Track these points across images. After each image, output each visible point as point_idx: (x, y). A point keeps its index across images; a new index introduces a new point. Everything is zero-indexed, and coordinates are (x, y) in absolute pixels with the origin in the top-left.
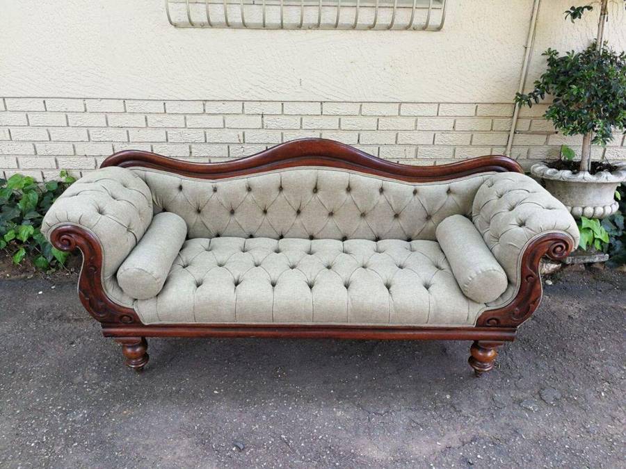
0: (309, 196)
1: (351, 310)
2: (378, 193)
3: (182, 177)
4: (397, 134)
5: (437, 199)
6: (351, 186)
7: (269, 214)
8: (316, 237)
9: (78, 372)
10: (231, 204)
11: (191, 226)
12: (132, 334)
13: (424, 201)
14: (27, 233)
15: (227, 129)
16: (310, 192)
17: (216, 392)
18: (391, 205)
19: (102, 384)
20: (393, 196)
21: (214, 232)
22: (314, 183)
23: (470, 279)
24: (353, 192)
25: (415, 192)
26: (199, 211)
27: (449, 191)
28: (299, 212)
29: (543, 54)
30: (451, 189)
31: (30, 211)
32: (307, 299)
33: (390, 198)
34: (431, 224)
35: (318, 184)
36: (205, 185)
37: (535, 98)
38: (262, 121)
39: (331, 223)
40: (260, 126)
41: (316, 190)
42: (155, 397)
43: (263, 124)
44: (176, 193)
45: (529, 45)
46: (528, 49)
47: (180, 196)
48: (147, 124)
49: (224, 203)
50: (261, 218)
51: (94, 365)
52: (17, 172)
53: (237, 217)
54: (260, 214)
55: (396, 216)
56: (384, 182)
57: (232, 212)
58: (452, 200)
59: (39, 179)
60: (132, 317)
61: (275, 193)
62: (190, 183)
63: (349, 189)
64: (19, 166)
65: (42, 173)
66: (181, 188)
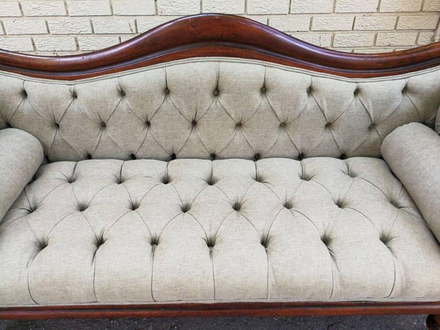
0: (208, 101)
1: (273, 285)
2: (306, 94)
3: (25, 77)
4: (312, 18)
5: (387, 102)
6: (267, 85)
7: (153, 127)
8: (220, 155)
11: (49, 145)
13: (369, 104)
15: (116, 17)
16: (208, 96)
18: (323, 111)
20: (327, 99)
22: (214, 82)
24: (270, 95)
25: (357, 92)
26: (57, 126)
27: (405, 90)
28: (194, 123)
30: (409, 85)
32: (204, 272)
33: (322, 102)
34: (374, 136)
35: (220, 84)
36: (57, 89)
38: (156, 6)
39: (239, 137)
40: (153, 12)
41: (217, 92)
43: (157, 10)
44: (18, 101)
47: (26, 106)
48: (22, 12)
49: (88, 114)
50: (142, 133)
53: (109, 133)
54: (141, 128)
55: (329, 125)
56: (314, 79)
58: (406, 103)
61: (159, 98)
62: (37, 87)
63: (264, 90)
66: (25, 94)
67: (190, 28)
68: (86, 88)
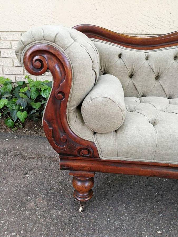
3: (122, 47)
9: (31, 198)
12: (87, 168)
14: (3, 104)
17: (159, 232)
19: (51, 211)
21: (141, 93)
26: (132, 76)
31: (7, 93)
51: (44, 193)
52: (2, 76)
59: (14, 81)
60: (91, 150)
64: (3, 73)
65: (15, 77)
66: (120, 56)
68: (155, 54)
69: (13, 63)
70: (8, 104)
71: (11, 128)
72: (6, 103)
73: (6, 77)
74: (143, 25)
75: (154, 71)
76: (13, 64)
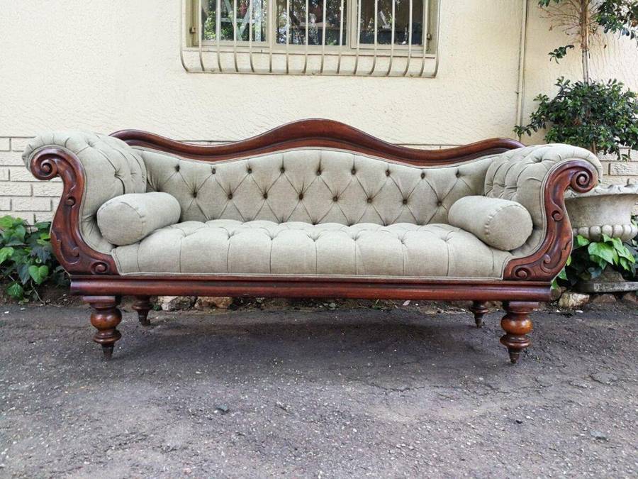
0: (313, 177)
1: (359, 256)
2: (384, 175)
3: (181, 157)
5: (445, 181)
6: (356, 166)
7: (269, 198)
8: (320, 221)
10: (230, 186)
11: (185, 210)
13: (433, 183)
14: (5, 255)
16: (313, 173)
17: (198, 372)
18: (399, 187)
20: (401, 178)
21: (208, 215)
22: (318, 163)
23: (491, 217)
24: (358, 174)
25: (423, 176)
26: (195, 194)
27: (458, 174)
28: (301, 197)
29: (535, 100)
30: (460, 171)
31: (14, 239)
33: (397, 180)
34: (442, 210)
35: (322, 165)
36: (204, 165)
37: (534, 127)
39: (335, 208)
41: (319, 171)
42: (123, 377)
44: (173, 171)
45: (520, 91)
46: (520, 94)
47: (176, 177)
49: (222, 184)
50: (260, 203)
52: (9, 214)
53: (234, 200)
54: (260, 198)
55: (405, 202)
56: (390, 164)
57: (230, 196)
58: (462, 183)
60: (108, 266)
61: (277, 173)
62: (187, 163)
63: (354, 171)
64: (11, 208)
65: (35, 216)
66: (178, 168)
67: (302, 127)
68: (223, 166)
69: (32, 190)
70: (13, 255)
71: (17, 299)
72: (10, 255)
73: (16, 216)
74: (257, 128)
75: (223, 186)
76: (32, 192)
